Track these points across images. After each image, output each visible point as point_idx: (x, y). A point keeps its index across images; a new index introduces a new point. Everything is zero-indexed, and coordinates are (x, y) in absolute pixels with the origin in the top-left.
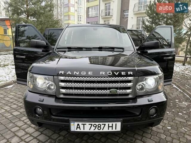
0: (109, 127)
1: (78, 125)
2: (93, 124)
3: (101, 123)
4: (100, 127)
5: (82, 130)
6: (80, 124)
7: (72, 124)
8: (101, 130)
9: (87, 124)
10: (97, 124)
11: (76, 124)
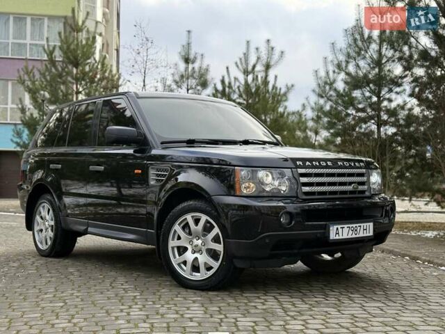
0: (364, 230)
1: (337, 229)
2: (351, 226)
3: (357, 225)
4: (356, 230)
5: (341, 237)
6: (339, 227)
7: (331, 228)
8: (357, 236)
9: (346, 226)
10: (354, 226)
11: (335, 227)
